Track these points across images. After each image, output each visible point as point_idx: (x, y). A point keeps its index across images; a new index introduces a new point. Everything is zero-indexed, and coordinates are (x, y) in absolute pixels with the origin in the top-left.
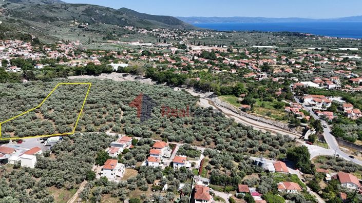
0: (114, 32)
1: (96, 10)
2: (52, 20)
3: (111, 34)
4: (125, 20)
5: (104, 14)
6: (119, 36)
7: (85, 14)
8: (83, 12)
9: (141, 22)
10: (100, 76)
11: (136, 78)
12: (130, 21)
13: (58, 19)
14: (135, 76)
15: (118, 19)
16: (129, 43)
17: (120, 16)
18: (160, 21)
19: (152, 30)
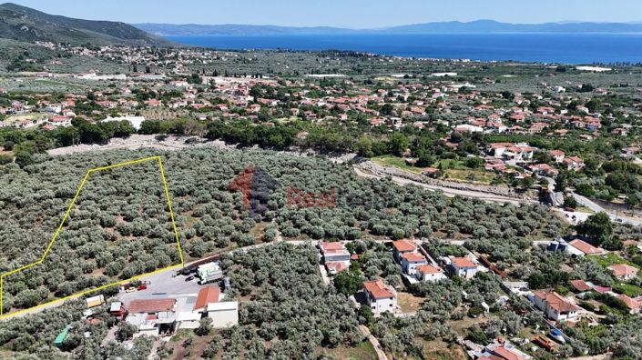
0: (26, 54)
3: (21, 58)
4: (30, 29)
6: (41, 61)
9: (66, 32)
10: (110, 144)
11: (187, 142)
12: (41, 32)
14: (186, 139)
15: (13, 27)
16: (75, 76)
18: (100, 30)
19: (100, 50)
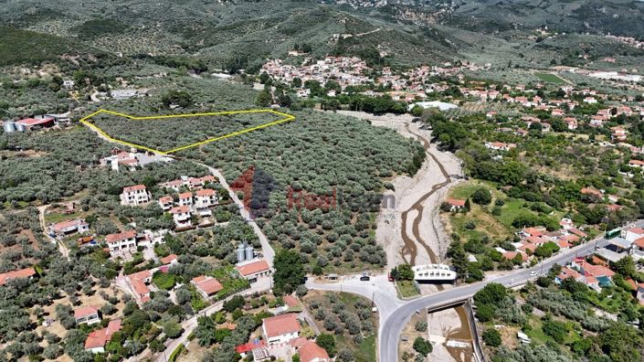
1: (601, 7)
2: (504, 27)
3: (578, 54)
5: (615, 16)
7: (575, 15)
8: (574, 11)
11: (422, 127)
13: (513, 27)
14: (424, 124)
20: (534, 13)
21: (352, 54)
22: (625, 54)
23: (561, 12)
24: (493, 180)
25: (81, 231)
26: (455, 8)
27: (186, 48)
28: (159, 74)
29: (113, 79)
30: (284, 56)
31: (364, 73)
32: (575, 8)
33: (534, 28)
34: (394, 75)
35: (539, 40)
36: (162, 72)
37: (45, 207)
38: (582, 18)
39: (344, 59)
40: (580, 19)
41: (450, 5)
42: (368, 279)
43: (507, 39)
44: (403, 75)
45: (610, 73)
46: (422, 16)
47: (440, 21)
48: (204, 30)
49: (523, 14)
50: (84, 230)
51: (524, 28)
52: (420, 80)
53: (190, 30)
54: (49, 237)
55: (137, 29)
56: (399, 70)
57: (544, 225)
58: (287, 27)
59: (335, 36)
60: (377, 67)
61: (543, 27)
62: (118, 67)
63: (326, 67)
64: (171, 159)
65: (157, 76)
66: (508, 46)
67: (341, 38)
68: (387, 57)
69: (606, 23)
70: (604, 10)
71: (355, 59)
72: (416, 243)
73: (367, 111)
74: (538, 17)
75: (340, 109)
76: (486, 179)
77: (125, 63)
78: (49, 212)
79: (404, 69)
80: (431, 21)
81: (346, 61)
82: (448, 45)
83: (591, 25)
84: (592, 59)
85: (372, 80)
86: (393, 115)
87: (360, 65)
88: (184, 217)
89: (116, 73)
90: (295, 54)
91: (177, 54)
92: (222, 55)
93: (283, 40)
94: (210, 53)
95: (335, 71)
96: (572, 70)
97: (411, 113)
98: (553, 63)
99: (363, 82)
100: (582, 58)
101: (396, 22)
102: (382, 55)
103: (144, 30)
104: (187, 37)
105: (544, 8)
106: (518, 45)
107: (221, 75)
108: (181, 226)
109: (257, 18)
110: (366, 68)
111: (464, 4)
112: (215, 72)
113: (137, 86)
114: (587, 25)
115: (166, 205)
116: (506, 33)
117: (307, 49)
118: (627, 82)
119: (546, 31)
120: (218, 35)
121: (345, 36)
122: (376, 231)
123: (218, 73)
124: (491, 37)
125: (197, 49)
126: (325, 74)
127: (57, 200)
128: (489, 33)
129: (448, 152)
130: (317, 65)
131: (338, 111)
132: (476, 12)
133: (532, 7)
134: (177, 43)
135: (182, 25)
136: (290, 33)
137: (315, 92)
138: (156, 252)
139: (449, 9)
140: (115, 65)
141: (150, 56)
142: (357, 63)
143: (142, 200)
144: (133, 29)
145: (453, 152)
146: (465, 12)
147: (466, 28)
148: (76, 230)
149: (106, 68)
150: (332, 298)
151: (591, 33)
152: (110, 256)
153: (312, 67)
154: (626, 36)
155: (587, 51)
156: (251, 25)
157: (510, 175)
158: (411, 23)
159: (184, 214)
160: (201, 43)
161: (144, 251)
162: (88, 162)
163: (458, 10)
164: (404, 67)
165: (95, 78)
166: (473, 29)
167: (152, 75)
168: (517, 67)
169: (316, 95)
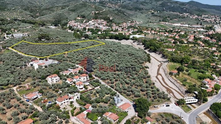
1: (168, 3)
2: (140, 9)
3: (166, 18)
5: (172, 6)
7: (161, 5)
8: (160, 4)
13: (143, 9)
14: (138, 43)
16: (172, 24)
17: (182, 7)
20: (148, 5)
21: (101, 18)
22: (180, 18)
23: (156, 4)
24: (179, 62)
25: (39, 97)
26: (123, 3)
27: (32, 16)
28: (28, 27)
29: (10, 29)
30: (75, 19)
31: (107, 25)
32: (160, 3)
33: (149, 9)
34: (116, 26)
35: (152, 13)
36: (29, 26)
37: (16, 87)
38: (163, 6)
39: (98, 20)
40: (162, 7)
41: (121, 2)
42: (169, 106)
43: (142, 13)
44: (119, 26)
45: (179, 24)
46: (114, 5)
47: (120, 7)
48: (38, 9)
49: (145, 5)
50: (40, 97)
51: (146, 10)
52: (125, 27)
53: (32, 9)
54: (26, 102)
55: (11, 9)
56: (118, 24)
57: (209, 78)
58: (72, 9)
59: (93, 12)
60: (111, 23)
61: (152, 9)
62: (10, 24)
63: (93, 23)
64: (57, 62)
65: (28, 28)
66: (143, 15)
67: (95, 13)
68: (113, 19)
69: (170, 8)
70: (169, 4)
71: (102, 20)
72: (170, 88)
73: (116, 39)
74: (149, 6)
75: (106, 39)
76: (176, 62)
77: (12, 23)
78: (18, 90)
79: (119, 24)
80: (117, 7)
81: (99, 21)
82: (125, 15)
83: (166, 9)
84: (171, 19)
85: (110, 28)
86: (125, 40)
87: (105, 23)
88: (82, 87)
89: (11, 27)
90: (79, 18)
91: (30, 19)
92: (49, 19)
93: (71, 13)
94: (44, 18)
95: (96, 25)
96: (167, 23)
97: (131, 39)
98: (160, 21)
99: (107, 28)
100: (168, 19)
101: (106, 7)
102: (111, 19)
103: (14, 9)
104: (31, 12)
105: (151, 3)
106: (146, 15)
107: (51, 27)
108: (81, 90)
109: (57, 5)
110: (107, 23)
111: (125, 1)
112: (49, 26)
113: (22, 32)
114: (164, 9)
115: (71, 82)
116: (141, 11)
117: (84, 17)
118: (185, 27)
119: (153, 11)
120: (44, 11)
121: (97, 12)
122: (155, 85)
123: (50, 26)
124: (137, 12)
125: (37, 17)
126: (93, 26)
127: (20, 84)
128: (136, 11)
129: (153, 53)
130: (89, 23)
131: (105, 39)
132: (130, 4)
133: (147, 3)
134: (28, 14)
135: (28, 8)
136: (73, 11)
137: (93, 33)
138: (78, 103)
139: (120, 3)
140: (9, 23)
141: (19, 20)
142: (104, 21)
143: (57, 80)
144: (9, 9)
145: (156, 53)
146: (127, 4)
147: (129, 10)
148: (37, 97)
149: (6, 25)
150: (161, 115)
151: (166, 11)
152: (60, 108)
153: (88, 23)
154: (176, 12)
155: (169, 17)
156: (56, 8)
157: (186, 60)
158: (111, 8)
159: (81, 85)
160: (38, 14)
161: (73, 103)
162: (22, 65)
163: (124, 4)
164: (119, 23)
165: (3, 29)
166: (131, 10)
167: (26, 27)
168: (150, 22)
169: (94, 33)
